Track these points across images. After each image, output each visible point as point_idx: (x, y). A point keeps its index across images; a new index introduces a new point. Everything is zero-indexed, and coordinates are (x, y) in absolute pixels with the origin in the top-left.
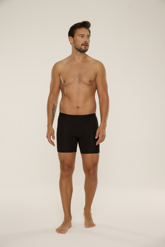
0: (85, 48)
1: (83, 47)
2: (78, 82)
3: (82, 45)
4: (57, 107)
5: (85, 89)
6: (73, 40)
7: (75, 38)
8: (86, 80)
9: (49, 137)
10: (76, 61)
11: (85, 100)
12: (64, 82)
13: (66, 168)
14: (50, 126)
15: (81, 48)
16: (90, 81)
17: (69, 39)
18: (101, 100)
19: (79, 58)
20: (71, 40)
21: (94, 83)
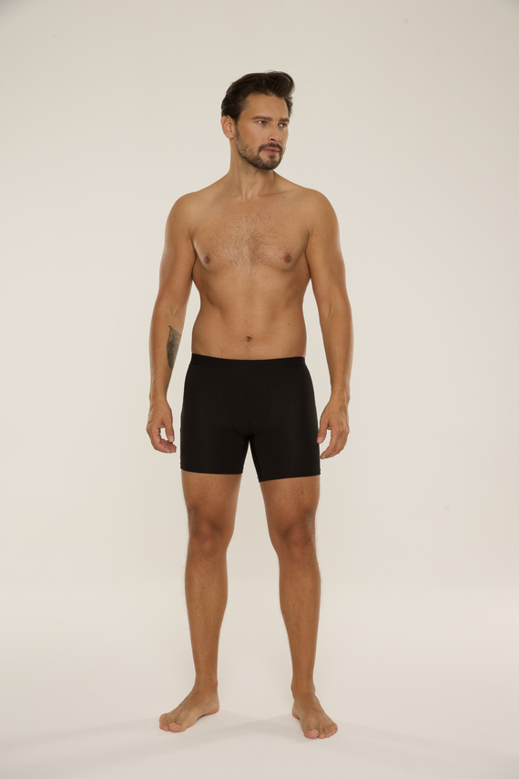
0: (272, 157)
1: (264, 157)
2: (248, 260)
3: (261, 148)
4: (180, 335)
5: (270, 283)
6: (233, 129)
7: (240, 122)
8: (274, 253)
9: (156, 430)
10: (244, 193)
11: (273, 317)
12: (208, 260)
13: (205, 529)
14: (160, 397)
15: (259, 159)
16: (288, 258)
17: (223, 123)
18: (326, 313)
19: (253, 184)
20: (228, 128)
21: (303, 260)
